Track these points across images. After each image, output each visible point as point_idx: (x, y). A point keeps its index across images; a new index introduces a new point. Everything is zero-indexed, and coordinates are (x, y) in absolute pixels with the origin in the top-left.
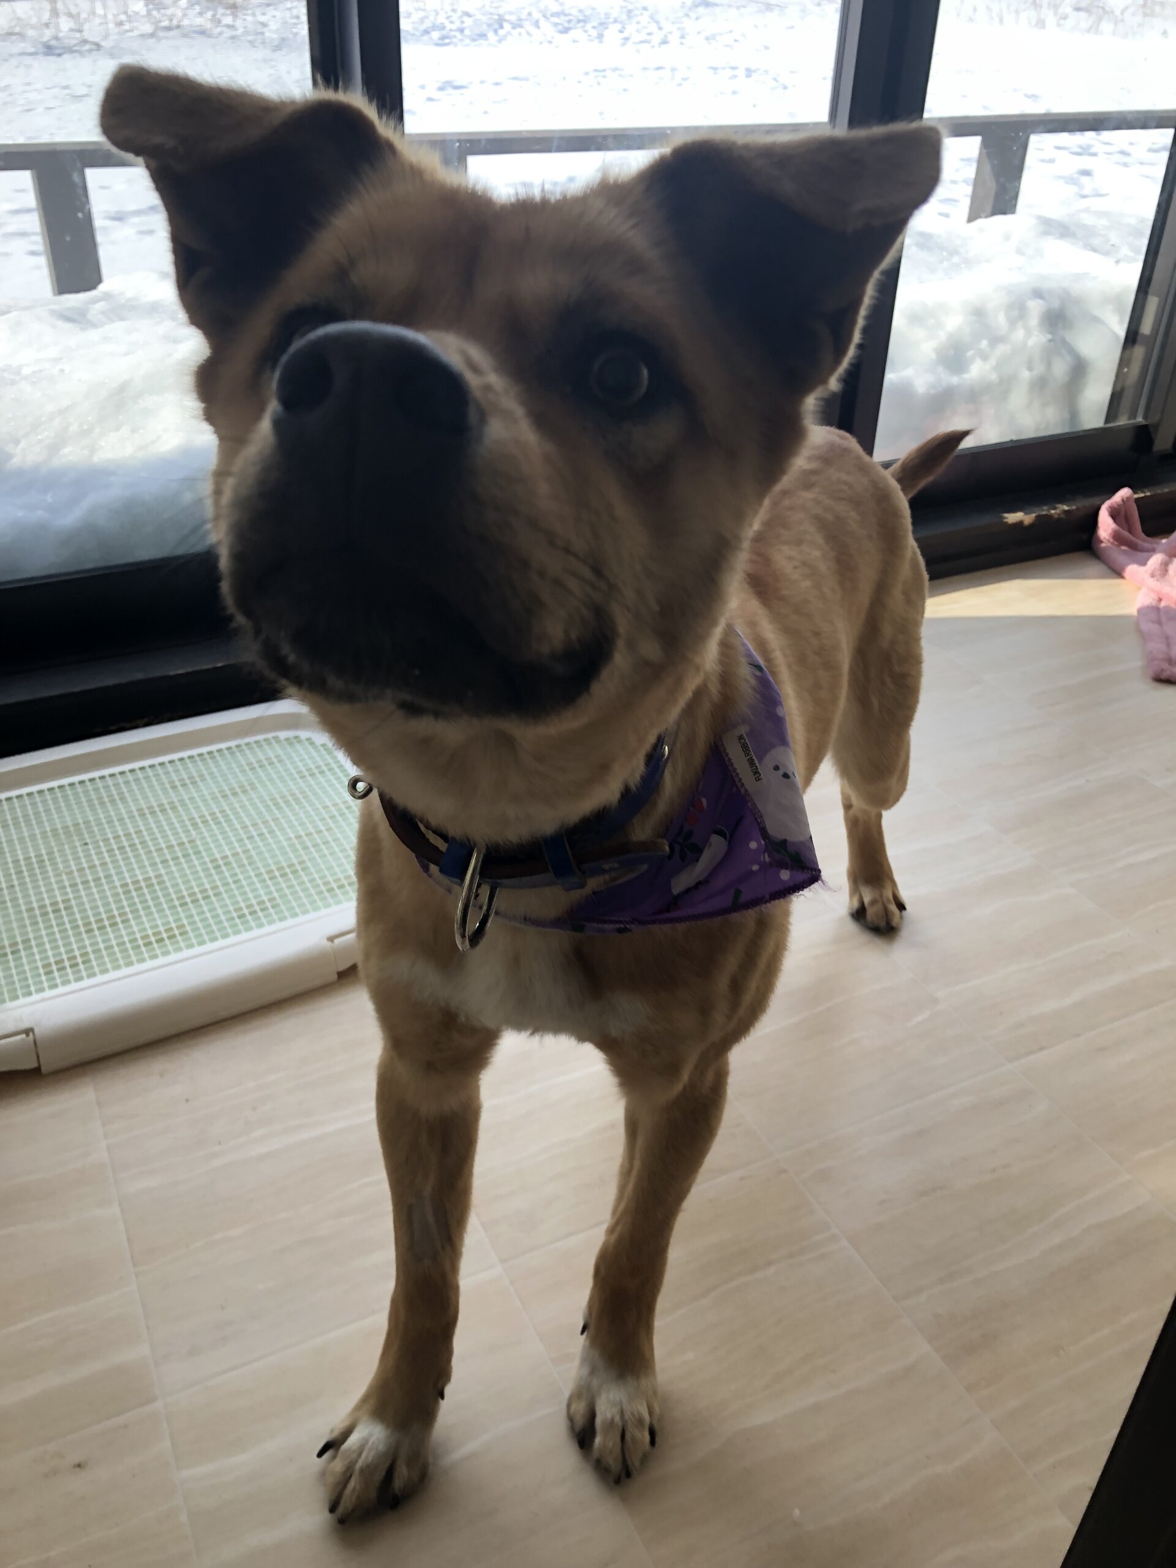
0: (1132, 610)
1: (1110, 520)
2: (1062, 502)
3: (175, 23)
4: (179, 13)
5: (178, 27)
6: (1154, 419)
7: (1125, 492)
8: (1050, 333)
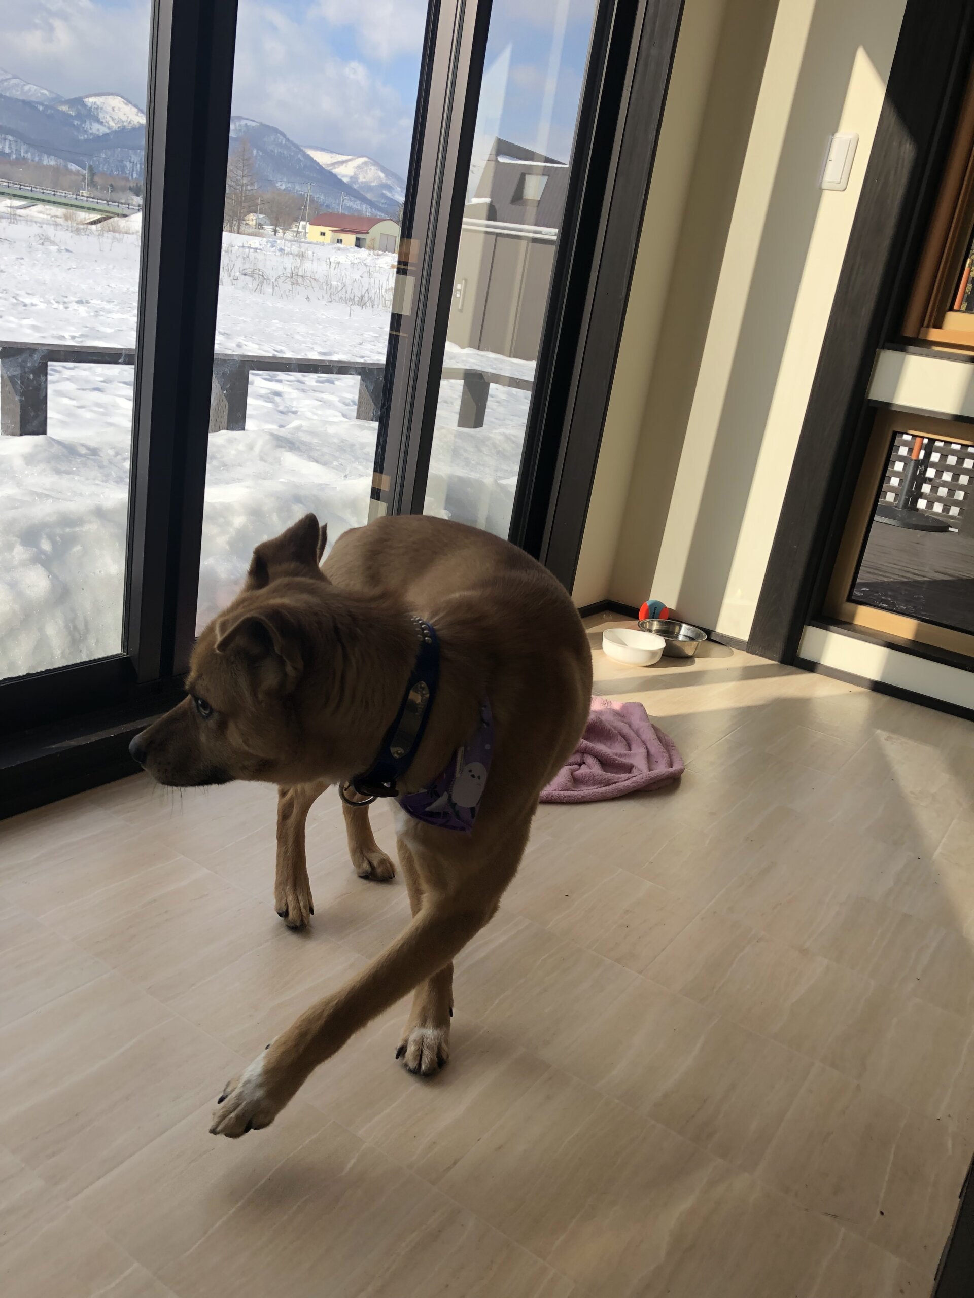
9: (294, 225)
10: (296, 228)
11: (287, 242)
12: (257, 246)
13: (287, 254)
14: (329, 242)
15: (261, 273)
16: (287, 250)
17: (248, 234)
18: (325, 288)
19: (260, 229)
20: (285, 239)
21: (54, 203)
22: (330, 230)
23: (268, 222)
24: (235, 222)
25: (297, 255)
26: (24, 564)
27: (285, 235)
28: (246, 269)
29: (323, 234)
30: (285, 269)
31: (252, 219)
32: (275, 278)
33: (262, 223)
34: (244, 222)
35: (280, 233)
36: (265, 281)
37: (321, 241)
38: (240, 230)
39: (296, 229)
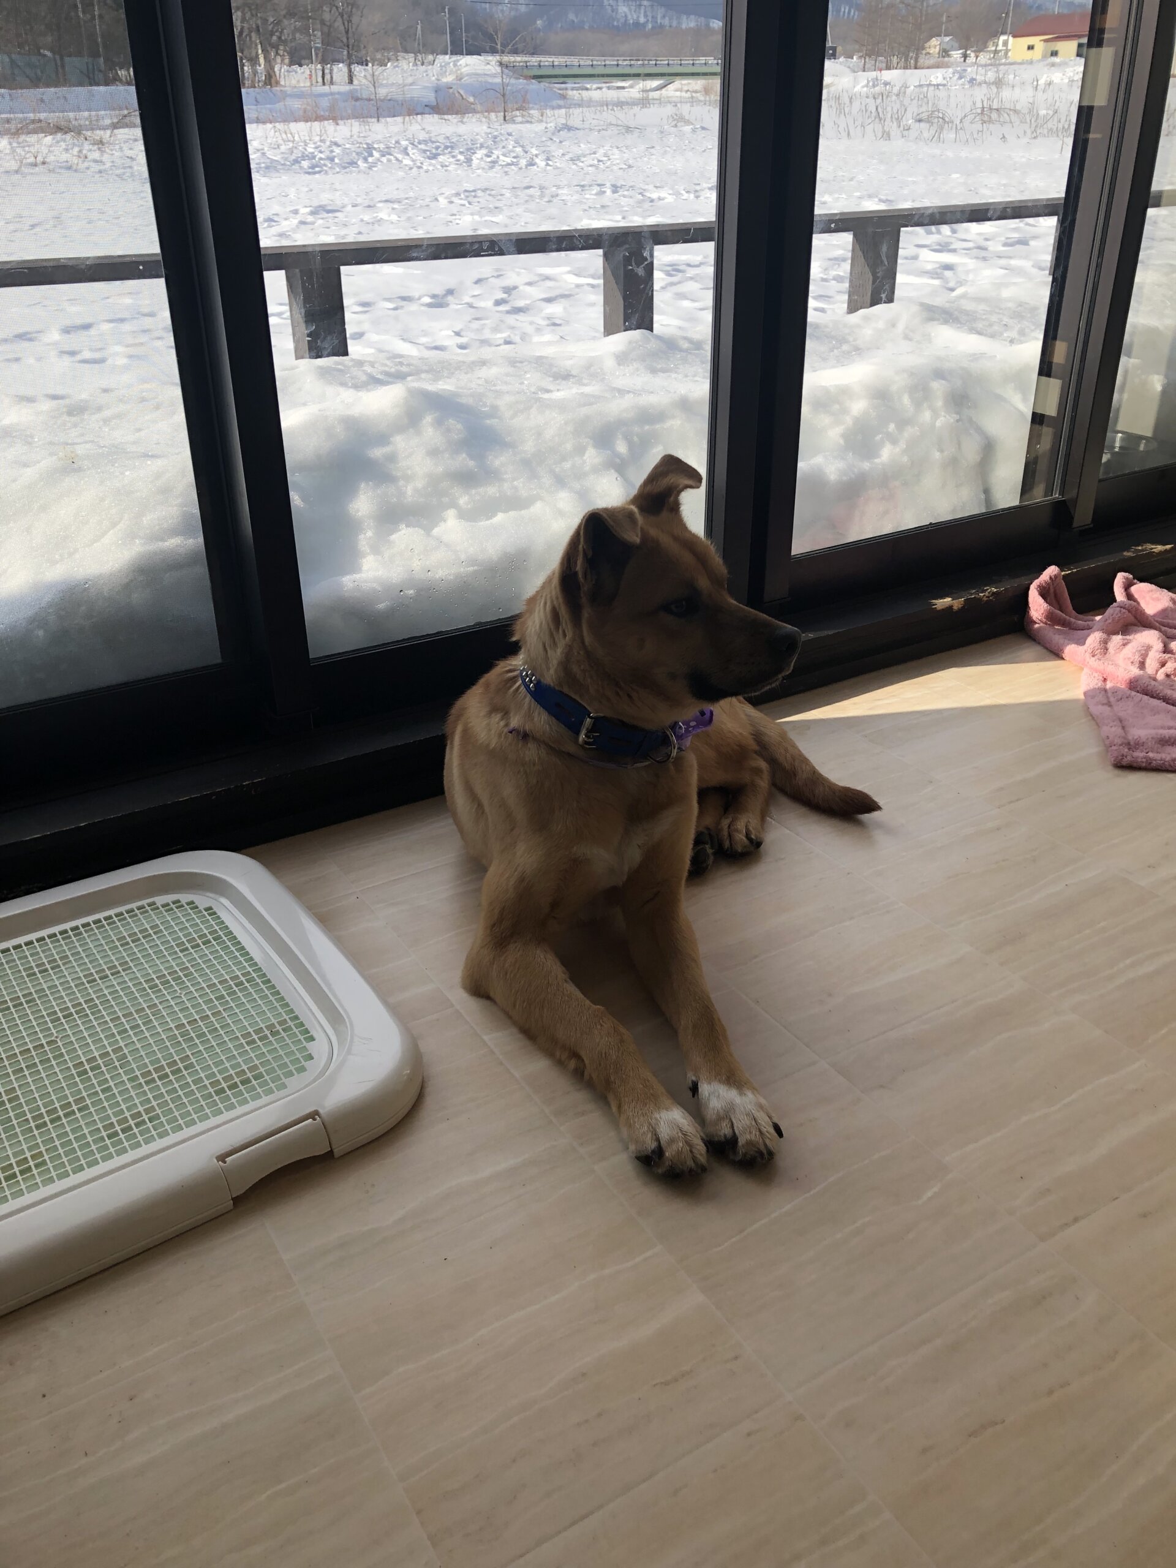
0: (1078, 693)
1: (1041, 600)
2: (990, 584)
3: (40, 159)
4: (45, 150)
5: (44, 163)
6: (1071, 494)
7: (1052, 570)
8: (957, 413)
9: (991, 43)
10: (993, 45)
11: (980, 68)
12: (940, 80)
13: (980, 84)
14: (1040, 57)
15: (941, 115)
16: (979, 78)
17: (928, 68)
18: (1028, 121)
19: (944, 57)
20: (978, 65)
21: (693, 74)
22: (1041, 41)
23: (956, 45)
24: (911, 54)
25: (993, 83)
26: (596, 470)
27: (979, 58)
28: (922, 113)
29: (1031, 48)
30: (974, 104)
31: (934, 45)
32: (959, 118)
33: (948, 48)
34: (924, 52)
35: (972, 59)
36: (946, 125)
37: (1029, 59)
38: (919, 64)
39: (994, 48)
